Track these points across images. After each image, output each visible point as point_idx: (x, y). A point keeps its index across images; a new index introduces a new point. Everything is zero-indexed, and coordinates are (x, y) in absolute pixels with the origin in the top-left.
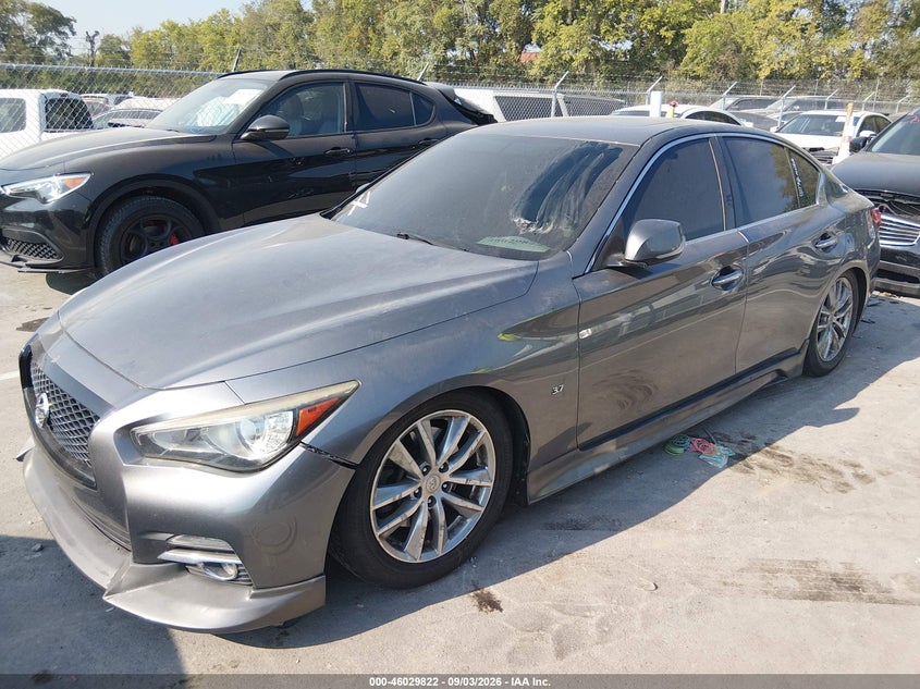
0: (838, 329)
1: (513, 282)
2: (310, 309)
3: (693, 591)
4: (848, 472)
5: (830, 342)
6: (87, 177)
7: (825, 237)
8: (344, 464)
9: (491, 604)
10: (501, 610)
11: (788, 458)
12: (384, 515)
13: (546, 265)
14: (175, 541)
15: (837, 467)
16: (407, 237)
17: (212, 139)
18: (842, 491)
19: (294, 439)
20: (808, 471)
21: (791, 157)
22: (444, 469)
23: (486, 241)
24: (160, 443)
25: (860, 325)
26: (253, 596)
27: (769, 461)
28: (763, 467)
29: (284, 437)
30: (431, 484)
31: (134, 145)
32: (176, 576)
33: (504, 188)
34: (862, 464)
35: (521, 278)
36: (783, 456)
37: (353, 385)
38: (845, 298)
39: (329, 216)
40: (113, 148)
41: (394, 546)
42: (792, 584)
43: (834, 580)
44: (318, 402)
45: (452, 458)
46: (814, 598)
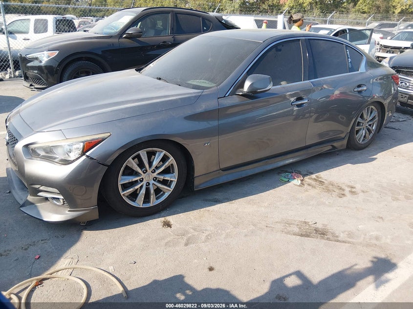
0: (368, 130)
1: (189, 98)
2: (103, 105)
3: (252, 227)
4: (347, 189)
5: (364, 135)
6: (58, 52)
7: (359, 86)
8: (102, 164)
9: (168, 225)
10: (171, 227)
11: (323, 182)
12: (125, 187)
13: (206, 92)
14: (42, 188)
15: (344, 187)
16: (160, 79)
17: (110, 37)
18: (340, 197)
19: (83, 153)
20: (328, 188)
21: (347, 49)
22: (154, 172)
23: (190, 82)
24: (39, 152)
25: (383, 129)
26: (69, 211)
27: (313, 183)
28: (309, 185)
29: (80, 152)
30: (148, 178)
31: (77, 39)
32: (45, 202)
33: (209, 60)
34: (356, 187)
35: (192, 97)
36: (321, 181)
37: (109, 134)
38: (373, 115)
39: (139, 70)
40: (69, 40)
41: (130, 200)
42: (296, 230)
43: (315, 230)
44: (93, 140)
45: (157, 168)
46: (302, 235)
